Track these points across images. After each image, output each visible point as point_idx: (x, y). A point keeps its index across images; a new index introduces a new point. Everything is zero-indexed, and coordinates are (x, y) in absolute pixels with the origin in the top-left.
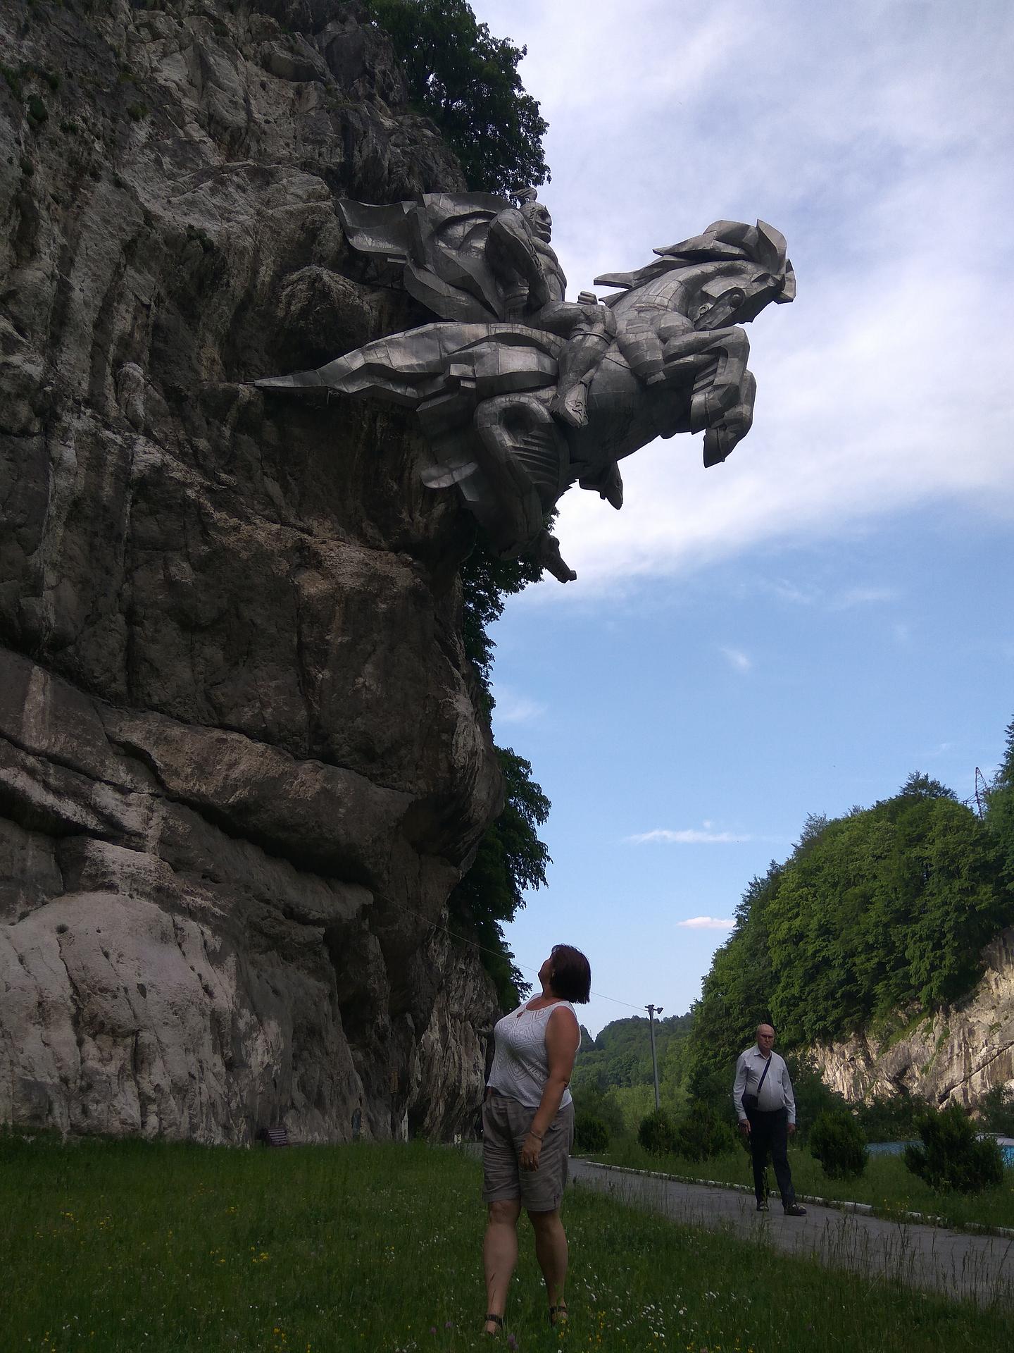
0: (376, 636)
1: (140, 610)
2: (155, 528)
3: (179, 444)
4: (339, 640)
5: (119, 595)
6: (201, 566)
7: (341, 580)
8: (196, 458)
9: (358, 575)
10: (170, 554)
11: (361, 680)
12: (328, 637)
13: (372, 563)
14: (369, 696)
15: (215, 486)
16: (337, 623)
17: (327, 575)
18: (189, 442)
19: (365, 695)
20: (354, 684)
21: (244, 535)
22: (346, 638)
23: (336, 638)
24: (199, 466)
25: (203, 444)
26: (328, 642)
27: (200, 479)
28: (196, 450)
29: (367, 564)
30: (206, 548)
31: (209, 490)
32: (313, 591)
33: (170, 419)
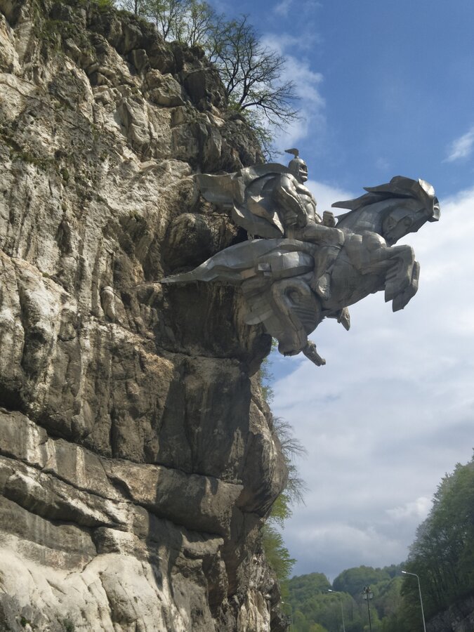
0: (223, 406)
1: (117, 411)
2: (121, 368)
3: (130, 323)
4: (205, 411)
5: (108, 405)
6: (142, 383)
7: (206, 379)
8: (138, 329)
9: (213, 375)
10: (128, 380)
11: (217, 430)
12: (200, 410)
13: (220, 367)
14: (220, 438)
15: (147, 341)
16: (204, 401)
17: (199, 377)
18: (134, 321)
19: (219, 438)
20: (213, 432)
21: (160, 364)
22: (209, 409)
23: (204, 410)
24: (138, 332)
25: (140, 320)
26: (200, 413)
27: (140, 339)
28: (137, 324)
29: (217, 369)
30: (144, 374)
31: (144, 344)
32: (192, 387)
33: (125, 310)
